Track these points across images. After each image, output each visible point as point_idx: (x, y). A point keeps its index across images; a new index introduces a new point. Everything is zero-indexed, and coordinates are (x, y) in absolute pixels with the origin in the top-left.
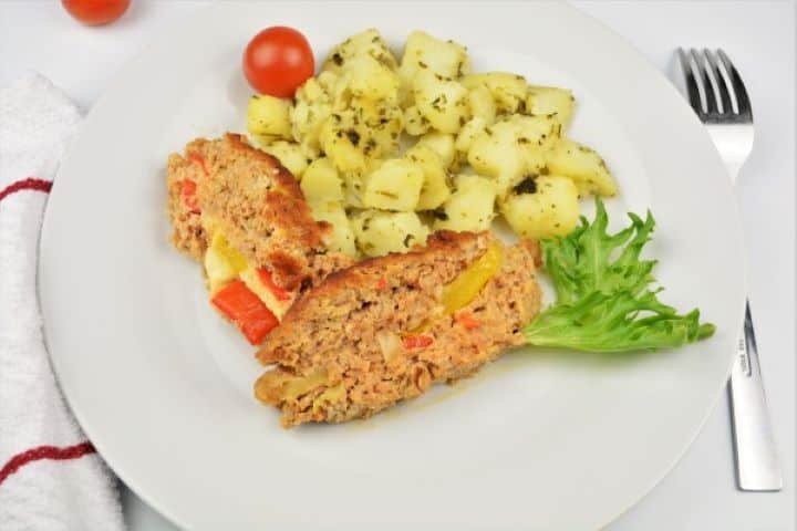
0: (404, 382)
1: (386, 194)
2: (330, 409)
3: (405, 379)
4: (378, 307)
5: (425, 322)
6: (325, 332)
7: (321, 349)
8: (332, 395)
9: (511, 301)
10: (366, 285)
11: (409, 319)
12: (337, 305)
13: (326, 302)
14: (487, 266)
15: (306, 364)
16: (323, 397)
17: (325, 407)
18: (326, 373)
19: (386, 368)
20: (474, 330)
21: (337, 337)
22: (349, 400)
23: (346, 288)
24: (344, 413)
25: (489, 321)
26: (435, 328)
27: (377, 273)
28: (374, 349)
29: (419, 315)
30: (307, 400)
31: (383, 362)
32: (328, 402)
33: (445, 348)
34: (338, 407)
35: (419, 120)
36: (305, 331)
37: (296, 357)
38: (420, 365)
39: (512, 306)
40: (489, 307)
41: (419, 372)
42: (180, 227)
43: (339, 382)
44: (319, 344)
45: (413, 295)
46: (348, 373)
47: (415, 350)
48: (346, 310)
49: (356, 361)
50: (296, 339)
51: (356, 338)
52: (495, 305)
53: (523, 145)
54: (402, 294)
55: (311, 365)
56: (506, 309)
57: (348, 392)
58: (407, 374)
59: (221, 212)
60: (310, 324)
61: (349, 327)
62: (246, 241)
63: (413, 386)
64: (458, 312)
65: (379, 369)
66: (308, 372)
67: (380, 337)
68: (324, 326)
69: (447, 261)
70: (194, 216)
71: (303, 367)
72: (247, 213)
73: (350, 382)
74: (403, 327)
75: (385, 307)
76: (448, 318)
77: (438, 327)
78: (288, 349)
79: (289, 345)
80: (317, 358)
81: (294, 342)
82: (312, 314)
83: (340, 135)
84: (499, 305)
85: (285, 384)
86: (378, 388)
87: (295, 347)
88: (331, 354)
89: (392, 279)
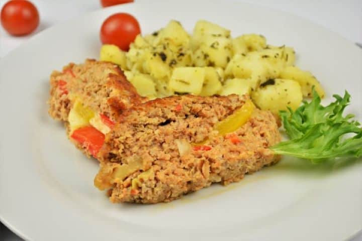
0: (193, 170)
1: (183, 82)
2: (143, 185)
3: (194, 167)
4: (176, 123)
5: (206, 138)
6: (141, 133)
7: (139, 143)
8: (145, 176)
9: (261, 132)
10: (168, 106)
11: (196, 134)
12: (149, 117)
13: (143, 113)
14: (246, 111)
15: (128, 153)
16: (139, 176)
17: (140, 184)
18: (141, 161)
19: (181, 161)
20: (238, 144)
21: (150, 138)
22: (156, 179)
23: (155, 107)
24: (153, 190)
25: (248, 140)
26: (212, 142)
27: (176, 102)
28: (173, 147)
29: (203, 133)
30: (128, 180)
31: (179, 156)
32: (142, 181)
33: (220, 151)
34: (149, 183)
35: (203, 57)
36: (129, 130)
37: (122, 147)
38: (204, 158)
39: (262, 135)
40: (247, 134)
41: (203, 162)
42: (55, 103)
43: (150, 168)
44: (137, 140)
45: (198, 120)
46: (155, 162)
47: (200, 151)
48: (156, 121)
49: (161, 154)
50: (123, 134)
51: (161, 140)
52: (251, 133)
53: (265, 59)
54: (191, 119)
55: (132, 154)
56: (259, 136)
57: (156, 174)
58: (195, 164)
59: (80, 91)
60: (132, 127)
61: (157, 132)
62: (95, 102)
63: (198, 173)
64: (228, 135)
65: (176, 161)
66: (129, 159)
67: (177, 142)
68: (141, 129)
69: (220, 104)
70: (64, 95)
71: (126, 156)
72: (97, 88)
73: (157, 167)
74: (192, 139)
75: (181, 124)
76: (221, 137)
77: (215, 141)
78: (117, 140)
79: (118, 137)
80: (135, 149)
81: (121, 136)
82: (133, 119)
83: (155, 55)
84: (254, 134)
85: (114, 170)
86: (175, 172)
87: (121, 139)
88: (145, 148)
89: (185, 107)
